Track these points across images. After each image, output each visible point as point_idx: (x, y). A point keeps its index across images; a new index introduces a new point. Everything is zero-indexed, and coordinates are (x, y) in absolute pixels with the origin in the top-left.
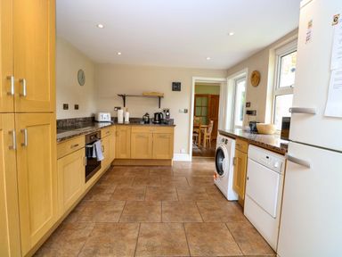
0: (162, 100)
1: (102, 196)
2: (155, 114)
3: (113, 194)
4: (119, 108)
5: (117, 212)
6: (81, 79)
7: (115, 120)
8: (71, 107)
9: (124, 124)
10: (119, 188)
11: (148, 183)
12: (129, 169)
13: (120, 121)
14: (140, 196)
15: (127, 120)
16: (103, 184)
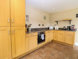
0: (71, 21)
1: (42, 50)
2: (68, 27)
3: (45, 50)
4: (56, 25)
5: (42, 57)
6: (45, 18)
7: (54, 29)
8: (41, 25)
9: (57, 30)
10: (49, 49)
11: (58, 51)
12: (56, 44)
13: (56, 29)
14: (52, 55)
15: (58, 29)
16: (46, 46)
